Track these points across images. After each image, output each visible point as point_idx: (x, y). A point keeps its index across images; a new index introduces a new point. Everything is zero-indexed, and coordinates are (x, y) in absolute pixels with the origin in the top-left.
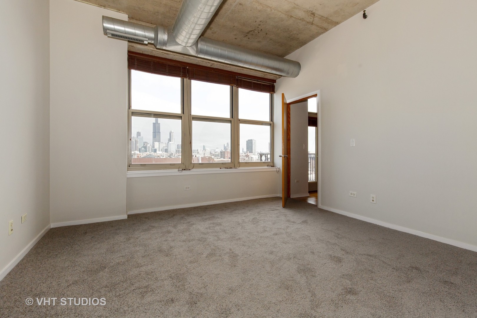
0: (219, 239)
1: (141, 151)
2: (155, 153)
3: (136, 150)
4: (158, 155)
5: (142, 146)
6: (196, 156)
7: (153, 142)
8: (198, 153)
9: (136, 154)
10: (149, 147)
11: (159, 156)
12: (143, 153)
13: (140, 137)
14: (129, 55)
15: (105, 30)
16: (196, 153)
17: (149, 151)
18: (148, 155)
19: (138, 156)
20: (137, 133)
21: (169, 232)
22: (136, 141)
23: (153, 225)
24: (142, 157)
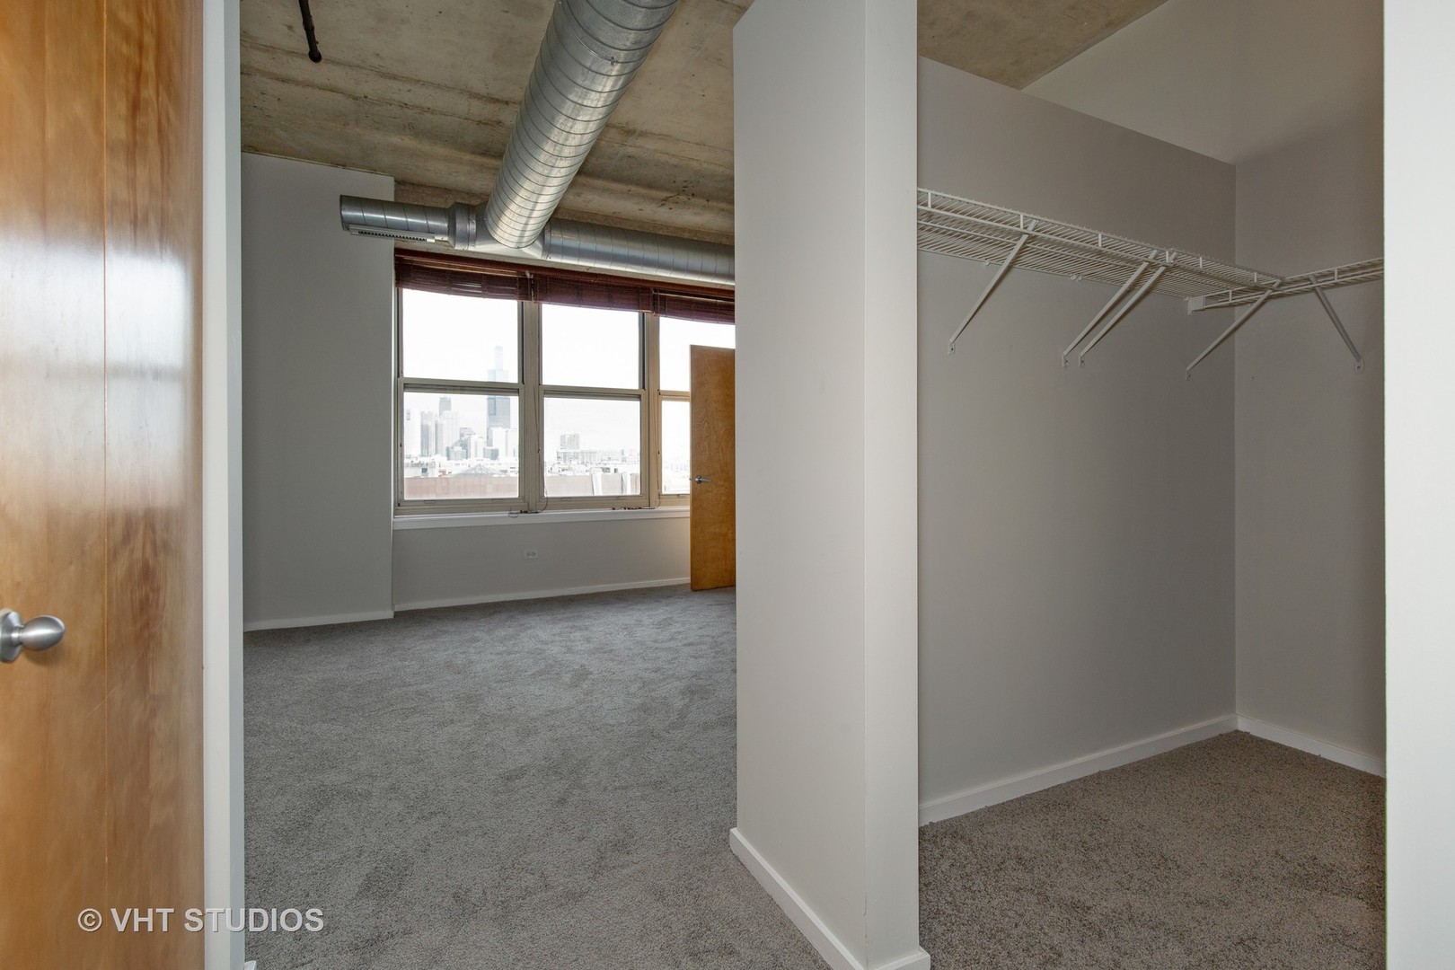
0: (570, 650)
1: (452, 455)
2: (493, 462)
3: (436, 453)
4: (504, 468)
5: (455, 441)
6: (616, 470)
7: (488, 429)
8: (624, 460)
9: (437, 464)
10: (476, 443)
11: (505, 471)
12: (459, 462)
13: (448, 412)
14: (397, 259)
15: (347, 224)
16: (618, 460)
17: (476, 456)
18: (471, 466)
19: (444, 472)
20: (441, 401)
21: (476, 640)
22: (436, 425)
23: (446, 629)
24: (454, 473)
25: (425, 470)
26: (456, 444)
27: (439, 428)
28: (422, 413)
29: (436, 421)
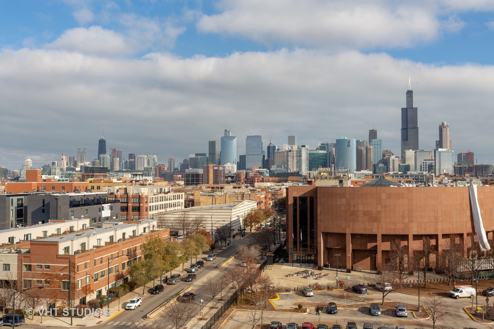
5: (379, 159)
7: (402, 151)
10: (393, 161)
17: (393, 170)
25: (341, 182)
26: (380, 162)
27: (368, 151)
28: (358, 142)
29: (367, 147)
